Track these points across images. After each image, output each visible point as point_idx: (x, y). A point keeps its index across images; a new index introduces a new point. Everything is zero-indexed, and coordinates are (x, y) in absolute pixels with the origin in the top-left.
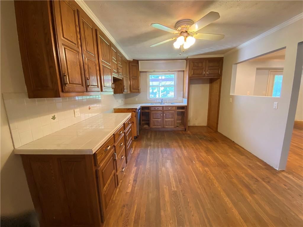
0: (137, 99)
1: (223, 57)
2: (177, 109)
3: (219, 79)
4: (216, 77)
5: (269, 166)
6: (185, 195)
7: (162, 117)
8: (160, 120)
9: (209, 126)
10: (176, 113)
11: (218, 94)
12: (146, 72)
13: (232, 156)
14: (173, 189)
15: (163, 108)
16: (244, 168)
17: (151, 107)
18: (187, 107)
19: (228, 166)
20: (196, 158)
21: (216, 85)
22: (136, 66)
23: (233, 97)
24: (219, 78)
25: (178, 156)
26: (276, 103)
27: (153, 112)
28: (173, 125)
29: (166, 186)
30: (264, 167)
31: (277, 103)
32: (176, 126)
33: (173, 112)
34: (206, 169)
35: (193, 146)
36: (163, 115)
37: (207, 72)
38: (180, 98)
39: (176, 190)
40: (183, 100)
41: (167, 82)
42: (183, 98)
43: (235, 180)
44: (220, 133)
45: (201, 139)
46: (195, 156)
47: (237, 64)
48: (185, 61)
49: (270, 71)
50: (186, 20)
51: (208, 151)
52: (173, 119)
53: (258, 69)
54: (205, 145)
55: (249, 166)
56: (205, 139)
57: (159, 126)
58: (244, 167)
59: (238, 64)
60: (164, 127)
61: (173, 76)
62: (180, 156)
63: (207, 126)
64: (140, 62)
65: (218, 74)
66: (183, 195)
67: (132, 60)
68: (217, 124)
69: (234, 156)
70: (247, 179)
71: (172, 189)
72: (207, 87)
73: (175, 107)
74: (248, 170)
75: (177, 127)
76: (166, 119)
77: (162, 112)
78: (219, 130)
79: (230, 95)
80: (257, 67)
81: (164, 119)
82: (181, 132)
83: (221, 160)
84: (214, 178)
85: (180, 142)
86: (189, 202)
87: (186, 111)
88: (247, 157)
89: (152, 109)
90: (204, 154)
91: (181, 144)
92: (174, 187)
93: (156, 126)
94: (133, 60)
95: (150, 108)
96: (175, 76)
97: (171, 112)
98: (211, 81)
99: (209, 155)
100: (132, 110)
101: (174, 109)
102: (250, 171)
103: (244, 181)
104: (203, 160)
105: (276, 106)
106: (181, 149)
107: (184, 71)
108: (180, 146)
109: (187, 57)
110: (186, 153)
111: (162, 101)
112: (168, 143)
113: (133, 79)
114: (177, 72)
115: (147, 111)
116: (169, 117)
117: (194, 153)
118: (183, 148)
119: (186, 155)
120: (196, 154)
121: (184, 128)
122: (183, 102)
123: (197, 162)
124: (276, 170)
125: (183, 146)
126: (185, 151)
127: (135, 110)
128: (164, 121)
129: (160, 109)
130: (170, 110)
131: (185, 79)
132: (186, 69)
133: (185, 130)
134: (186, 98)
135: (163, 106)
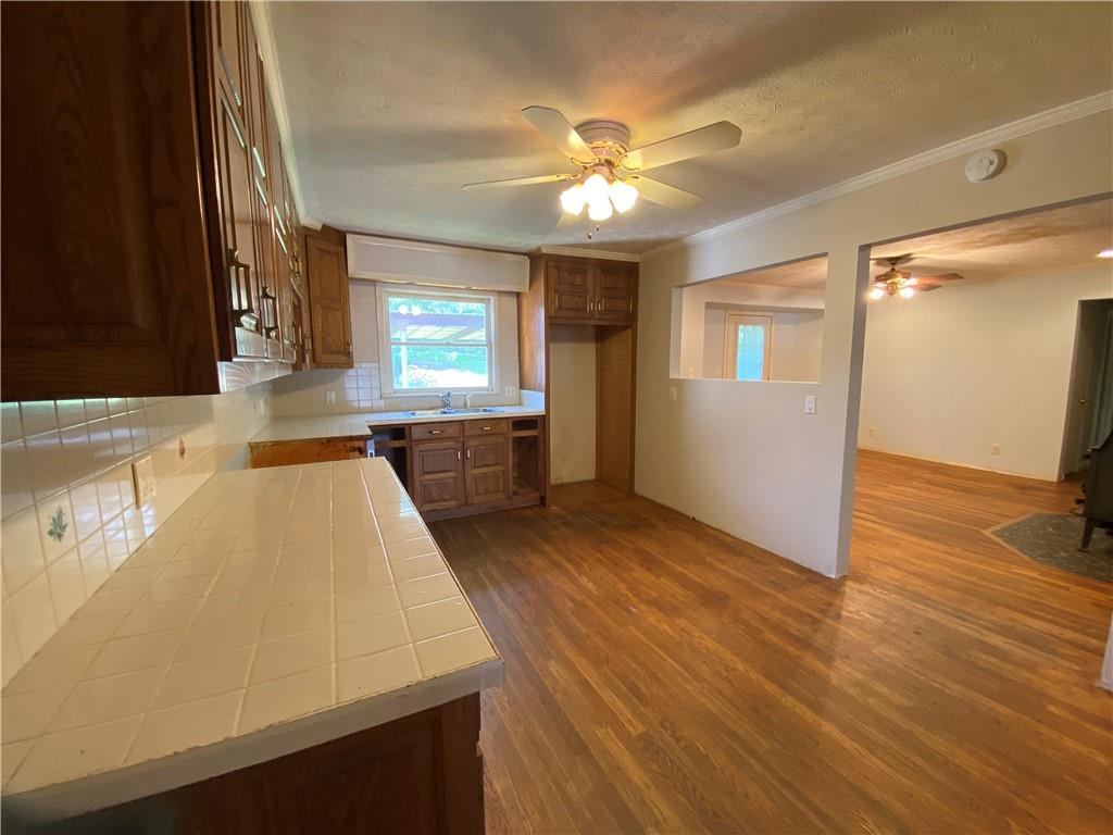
0: (332, 396)
1: (637, 263)
2: (514, 430)
3: (630, 331)
4: (621, 323)
5: (809, 571)
6: (682, 737)
7: (460, 464)
8: (452, 474)
9: (602, 479)
10: (511, 441)
11: (629, 375)
12: (374, 282)
13: (716, 564)
15: (463, 429)
16: (767, 594)
17: (413, 428)
18: (544, 420)
19: (726, 596)
20: (630, 595)
21: (617, 347)
22: (337, 254)
23: (679, 383)
24: (628, 327)
25: (572, 600)
26: (810, 398)
27: (422, 447)
28: (501, 488)
29: (602, 730)
30: (803, 577)
31: (813, 397)
32: (511, 493)
33: (500, 439)
34: (681, 622)
35: (599, 555)
36: (464, 455)
37: (595, 306)
38: (512, 390)
39: (641, 729)
40: (520, 394)
41: (423, 328)
42: (522, 386)
43: (769, 636)
44: (643, 498)
45: (603, 524)
46: (622, 587)
47: (682, 287)
48: (527, 261)
49: (729, 311)
50: (610, 125)
51: (649, 563)
52: (500, 468)
53: (708, 306)
54: (630, 546)
55: (771, 582)
57: (451, 499)
58: (766, 589)
59: (685, 289)
60: (470, 501)
62: (578, 598)
63: (596, 480)
64: (350, 240)
65: (628, 311)
66: (678, 740)
67: (318, 226)
68: (632, 468)
69: (724, 563)
70: (789, 621)
71: (630, 734)
72: (589, 350)
73: (504, 423)
74: (779, 595)
75: (515, 494)
76: (475, 471)
77: (459, 445)
78: (639, 489)
79: (671, 377)
80: (709, 301)
81: (468, 469)
82: (529, 512)
83: (701, 584)
84: (719, 647)
85: (547, 548)
86: (707, 756)
87: (542, 436)
88: (751, 557)
89: (416, 434)
90: (645, 576)
91: (556, 557)
92: (631, 724)
93: (435, 502)
94: (324, 226)
95: (407, 431)
96: (488, 308)
97: (493, 439)
98: (602, 334)
99: (659, 576)
100: (349, 444)
101: (503, 427)
102: (783, 598)
103: (789, 629)
104: (654, 595)
105: (813, 406)
106: (567, 574)
107: (518, 295)
108: (557, 565)
109: (539, 249)
110: (590, 585)
111: (445, 400)
112: (510, 562)
113: (323, 307)
114: (496, 297)
115: (397, 444)
116: (485, 463)
117: (616, 580)
118: (570, 567)
119: (595, 592)
120: (624, 580)
121: (538, 495)
122: (520, 404)
123: (642, 607)
124: (830, 579)
125: (569, 561)
126: (585, 580)
127: (361, 444)
128: (468, 480)
129: (451, 431)
130: (489, 435)
131: (525, 322)
132: (534, 286)
133: (543, 501)
134: (534, 390)
135: (461, 422)
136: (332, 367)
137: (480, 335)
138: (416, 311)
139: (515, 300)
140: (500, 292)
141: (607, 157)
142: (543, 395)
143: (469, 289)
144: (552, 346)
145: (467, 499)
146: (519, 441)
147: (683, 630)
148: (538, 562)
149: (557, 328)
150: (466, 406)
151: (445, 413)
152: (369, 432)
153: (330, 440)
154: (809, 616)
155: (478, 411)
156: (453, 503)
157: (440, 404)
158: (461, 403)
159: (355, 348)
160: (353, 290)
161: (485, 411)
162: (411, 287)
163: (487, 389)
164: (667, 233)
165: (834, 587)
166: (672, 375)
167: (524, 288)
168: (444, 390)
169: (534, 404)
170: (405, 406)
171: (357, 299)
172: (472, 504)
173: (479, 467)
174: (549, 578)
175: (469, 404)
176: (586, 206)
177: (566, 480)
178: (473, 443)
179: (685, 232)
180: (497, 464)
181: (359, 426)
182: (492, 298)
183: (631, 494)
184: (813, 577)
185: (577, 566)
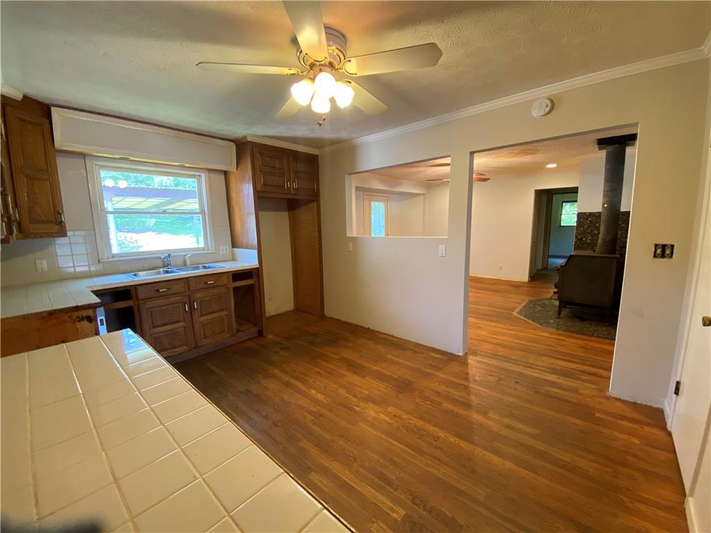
1: (317, 156)
2: (233, 281)
3: (315, 203)
4: (309, 198)
6: (431, 508)
7: (188, 314)
8: (181, 324)
9: (299, 308)
10: (232, 289)
11: (317, 234)
12: (83, 156)
13: (394, 358)
14: (395, 516)
15: (188, 285)
17: (139, 289)
18: (258, 272)
19: (410, 381)
20: (350, 397)
21: (304, 214)
23: (354, 239)
24: (313, 201)
26: (442, 247)
27: (150, 304)
28: (226, 329)
29: (375, 525)
31: (444, 246)
32: (235, 331)
33: (222, 290)
34: (391, 409)
35: (316, 369)
36: (191, 307)
37: (293, 185)
38: (226, 249)
39: (402, 512)
40: (232, 250)
41: (127, 199)
42: (234, 245)
43: (447, 406)
44: (331, 318)
45: (312, 343)
46: (342, 391)
48: (234, 146)
51: (353, 367)
52: (225, 313)
54: (337, 357)
56: (319, 341)
57: (182, 345)
59: (353, 176)
60: (199, 344)
61: (190, 184)
62: (314, 409)
63: (295, 310)
64: (56, 113)
65: (313, 190)
66: (430, 512)
70: (452, 391)
71: (396, 520)
72: (283, 217)
73: (226, 276)
75: (238, 332)
76: (202, 319)
77: (186, 300)
78: (328, 312)
81: (195, 319)
82: (250, 344)
83: (391, 376)
84: (422, 423)
85: (276, 371)
86: (453, 517)
87: (257, 284)
88: (411, 350)
89: (142, 294)
90: (355, 379)
91: (286, 378)
92: (393, 511)
93: (167, 349)
95: (133, 292)
96: (199, 183)
97: (216, 291)
98: (292, 205)
99: (364, 377)
101: (225, 280)
102: (442, 375)
104: (366, 392)
105: (444, 252)
106: (299, 391)
107: (226, 173)
108: (287, 384)
109: (245, 137)
110: (319, 396)
111: (166, 260)
112: (248, 390)
113: (28, 176)
114: (207, 174)
115: (122, 304)
116: (210, 310)
117: (336, 386)
118: (299, 384)
119: (325, 401)
120: (343, 386)
121: (256, 329)
122: (234, 259)
123: (362, 404)
124: (459, 356)
125: (296, 378)
126: (313, 392)
127: (89, 313)
128: (196, 327)
129: (176, 288)
130: (213, 287)
131: (233, 195)
132: (239, 169)
133: (260, 333)
134: (247, 247)
135: (187, 279)
136: (42, 237)
137: (193, 205)
138: (123, 184)
139: (222, 177)
140: (210, 170)
141: (331, 60)
142: (256, 251)
143: (182, 167)
144: (261, 213)
145: (196, 342)
146: (236, 289)
147: (395, 416)
148: (272, 385)
149: (262, 200)
150: (185, 265)
151: (167, 272)
152: (96, 300)
154: (461, 384)
155: (197, 268)
156: (185, 348)
157: (160, 264)
158: (180, 262)
159: (67, 217)
160: (62, 163)
161: (205, 267)
162: (123, 162)
163: (203, 249)
164: (343, 135)
165: (462, 361)
166: (348, 235)
167: (232, 168)
168: (162, 252)
169: (247, 259)
170: (127, 268)
171: (66, 172)
172: (202, 346)
173: (206, 315)
174: (286, 398)
175: (188, 262)
177: (272, 314)
178: (199, 295)
179: (355, 136)
180: (222, 310)
181: (82, 294)
182: (203, 175)
183: (323, 317)
184: (451, 357)
185: (304, 382)
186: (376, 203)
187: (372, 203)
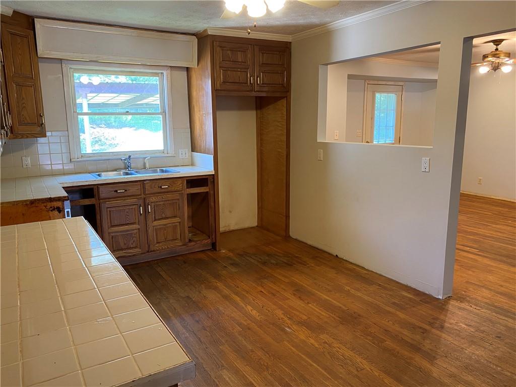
1: (290, 43)
2: (188, 187)
3: (284, 101)
4: (278, 95)
5: (424, 294)
7: (142, 217)
8: (136, 226)
9: (263, 226)
10: (185, 197)
11: (284, 138)
12: (60, 60)
13: (353, 291)
15: (144, 188)
16: (389, 312)
17: (101, 188)
18: (214, 178)
19: (359, 316)
20: (286, 319)
21: (274, 114)
22: (26, 37)
23: (325, 146)
24: (282, 98)
25: (240, 324)
26: (425, 160)
27: (108, 204)
28: (179, 237)
30: (417, 299)
31: (428, 158)
32: (187, 240)
33: (176, 196)
34: (324, 337)
35: (260, 288)
36: (145, 210)
37: (256, 79)
38: (185, 152)
40: (192, 156)
42: (193, 150)
43: (389, 343)
44: (296, 240)
45: (264, 263)
46: (279, 313)
47: (327, 64)
48: (195, 40)
49: (367, 82)
51: (299, 292)
52: (177, 220)
53: (350, 77)
54: (287, 280)
55: (394, 303)
56: (273, 262)
57: (136, 247)
58: (387, 308)
60: (152, 248)
61: (154, 80)
62: (244, 323)
63: (257, 226)
64: (38, 24)
65: (283, 85)
67: (9, 12)
68: (287, 217)
69: (358, 290)
70: (406, 332)
72: (250, 117)
73: (180, 182)
74: (398, 313)
75: (190, 241)
76: (156, 223)
77: (141, 202)
78: (293, 234)
79: (318, 141)
81: (149, 222)
82: (202, 256)
83: (340, 307)
84: (352, 353)
85: (219, 284)
87: (212, 192)
88: (380, 285)
89: (103, 193)
90: (295, 302)
91: (226, 291)
93: (122, 249)
94: (15, 12)
95: (95, 191)
96: (162, 81)
97: (170, 196)
98: (261, 103)
99: (308, 303)
100: (49, 205)
101: (179, 186)
102: (402, 315)
103: (406, 338)
104: (305, 317)
105: (427, 165)
106: (236, 305)
107: (188, 69)
108: (226, 297)
109: (206, 31)
110: (254, 313)
111: (126, 162)
112: (188, 297)
113: (18, 85)
114: (169, 71)
115: (87, 202)
116: (164, 216)
117: (274, 307)
118: (238, 299)
119: (258, 318)
120: (281, 308)
121: (209, 241)
122: (192, 164)
123: (295, 327)
124: (439, 299)
125: (237, 294)
126: (249, 308)
127: (59, 204)
128: (150, 231)
129: (133, 190)
130: (167, 192)
131: (194, 94)
132: (200, 66)
133: (214, 245)
134: (204, 153)
135: (142, 182)
136: (27, 137)
139: (185, 74)
140: (172, 67)
142: (211, 158)
143: (144, 65)
145: (149, 246)
146: (192, 198)
147: (325, 343)
148: (211, 296)
149: (221, 100)
150: (145, 168)
151: (127, 174)
152: (66, 195)
153: (33, 202)
154: (421, 328)
155: (155, 171)
156: (137, 250)
157: (123, 166)
158: (140, 165)
159: (47, 120)
160: (43, 67)
161: (162, 171)
162: (95, 64)
163: (163, 152)
165: (440, 305)
166: (320, 140)
167: (193, 64)
168: (124, 153)
169: (203, 165)
170: (93, 168)
171: (47, 77)
172: (154, 251)
173: (159, 219)
174: (221, 308)
175: (147, 166)
176: (245, 8)
177: (233, 227)
178: (153, 199)
180: (175, 217)
181: (54, 188)
182: (165, 73)
183: (287, 237)
185: (243, 298)
186: (383, 95)
187: (378, 95)
